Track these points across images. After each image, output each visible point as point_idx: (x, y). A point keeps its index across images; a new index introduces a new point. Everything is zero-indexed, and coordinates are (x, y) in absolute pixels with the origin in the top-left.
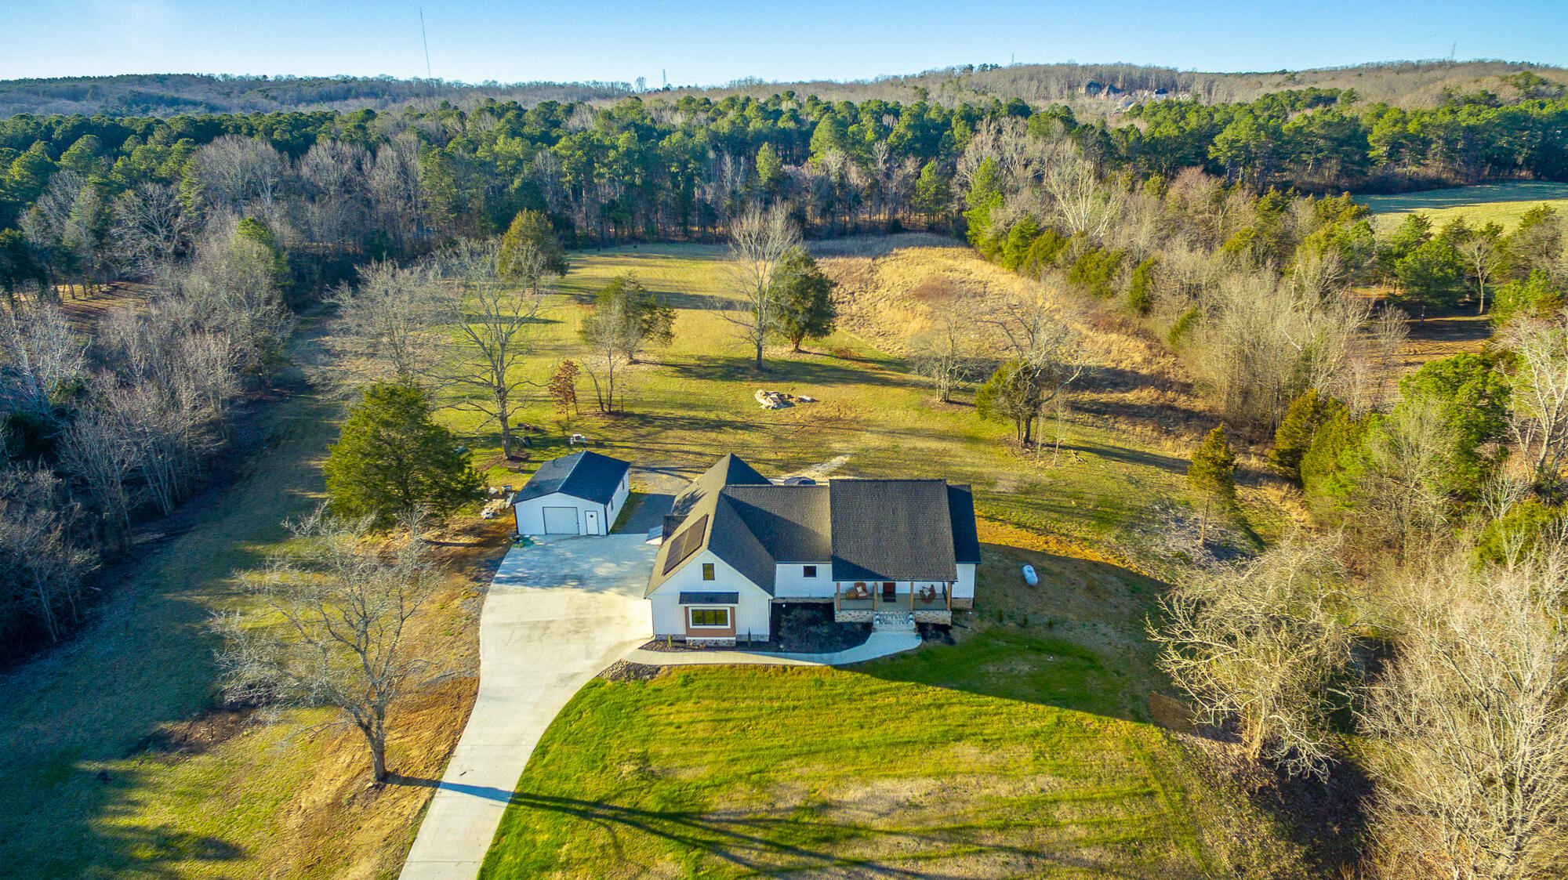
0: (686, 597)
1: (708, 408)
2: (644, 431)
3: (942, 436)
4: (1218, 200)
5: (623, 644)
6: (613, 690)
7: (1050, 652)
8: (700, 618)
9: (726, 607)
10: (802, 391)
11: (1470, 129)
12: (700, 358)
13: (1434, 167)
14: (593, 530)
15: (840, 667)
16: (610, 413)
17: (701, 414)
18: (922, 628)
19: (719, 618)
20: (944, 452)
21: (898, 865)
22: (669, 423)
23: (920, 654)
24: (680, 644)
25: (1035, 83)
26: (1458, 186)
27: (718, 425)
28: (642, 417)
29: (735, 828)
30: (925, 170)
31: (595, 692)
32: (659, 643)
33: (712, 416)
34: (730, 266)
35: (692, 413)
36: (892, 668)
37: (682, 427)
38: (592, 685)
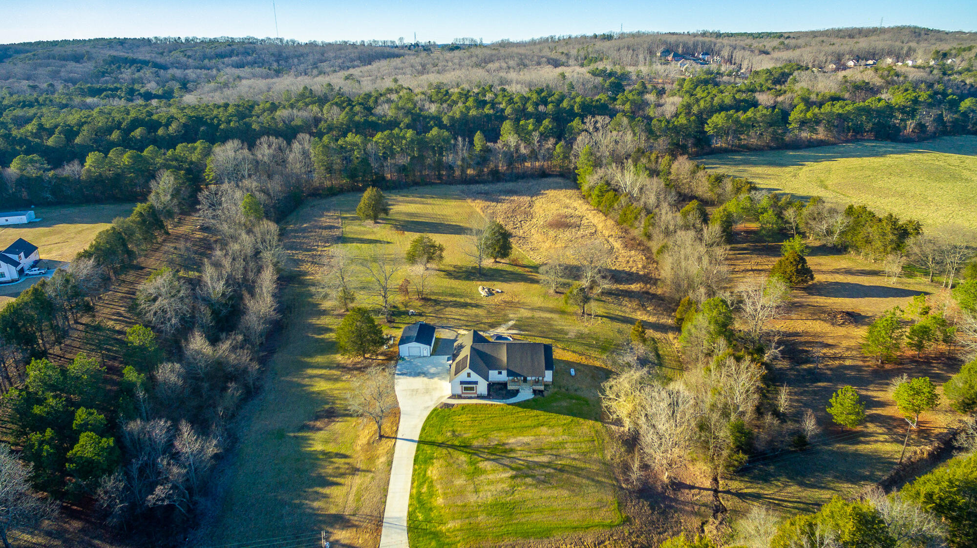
0: (462, 383)
1: (461, 296)
2: (437, 308)
3: (552, 311)
4: (694, 172)
5: (442, 397)
6: (441, 412)
7: (574, 399)
8: (466, 389)
9: (474, 386)
10: (498, 286)
12: (455, 267)
14: (425, 354)
15: (509, 404)
16: (422, 299)
17: (458, 299)
18: (535, 391)
19: (472, 389)
20: (552, 318)
21: (522, 458)
22: (447, 304)
23: (533, 400)
24: (460, 397)
27: (465, 305)
28: (435, 301)
29: (481, 450)
30: (557, 147)
31: (436, 412)
32: (453, 396)
33: (462, 300)
35: (454, 299)
36: (524, 405)
37: (451, 306)
38: (435, 410)
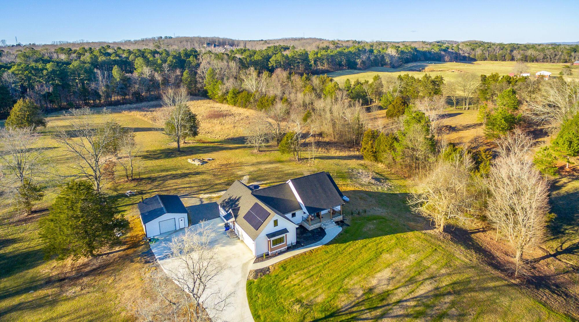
0: (270, 236)
1: (176, 169)
2: (156, 183)
3: (271, 163)
4: (289, 78)
5: (245, 265)
6: (260, 282)
9: (284, 235)
10: (206, 157)
11: (332, 56)
12: (147, 152)
13: (326, 67)
14: (182, 226)
15: (328, 244)
16: (133, 180)
17: (174, 172)
18: (337, 223)
19: (281, 240)
20: (277, 168)
22: (165, 179)
23: (345, 232)
24: (268, 256)
25: (189, 43)
26: (332, 72)
27: (185, 175)
28: (149, 178)
30: (184, 73)
31: (253, 286)
32: (260, 258)
33: (179, 172)
34: (120, 115)
35: (170, 173)
37: (171, 179)
38: (250, 284)
